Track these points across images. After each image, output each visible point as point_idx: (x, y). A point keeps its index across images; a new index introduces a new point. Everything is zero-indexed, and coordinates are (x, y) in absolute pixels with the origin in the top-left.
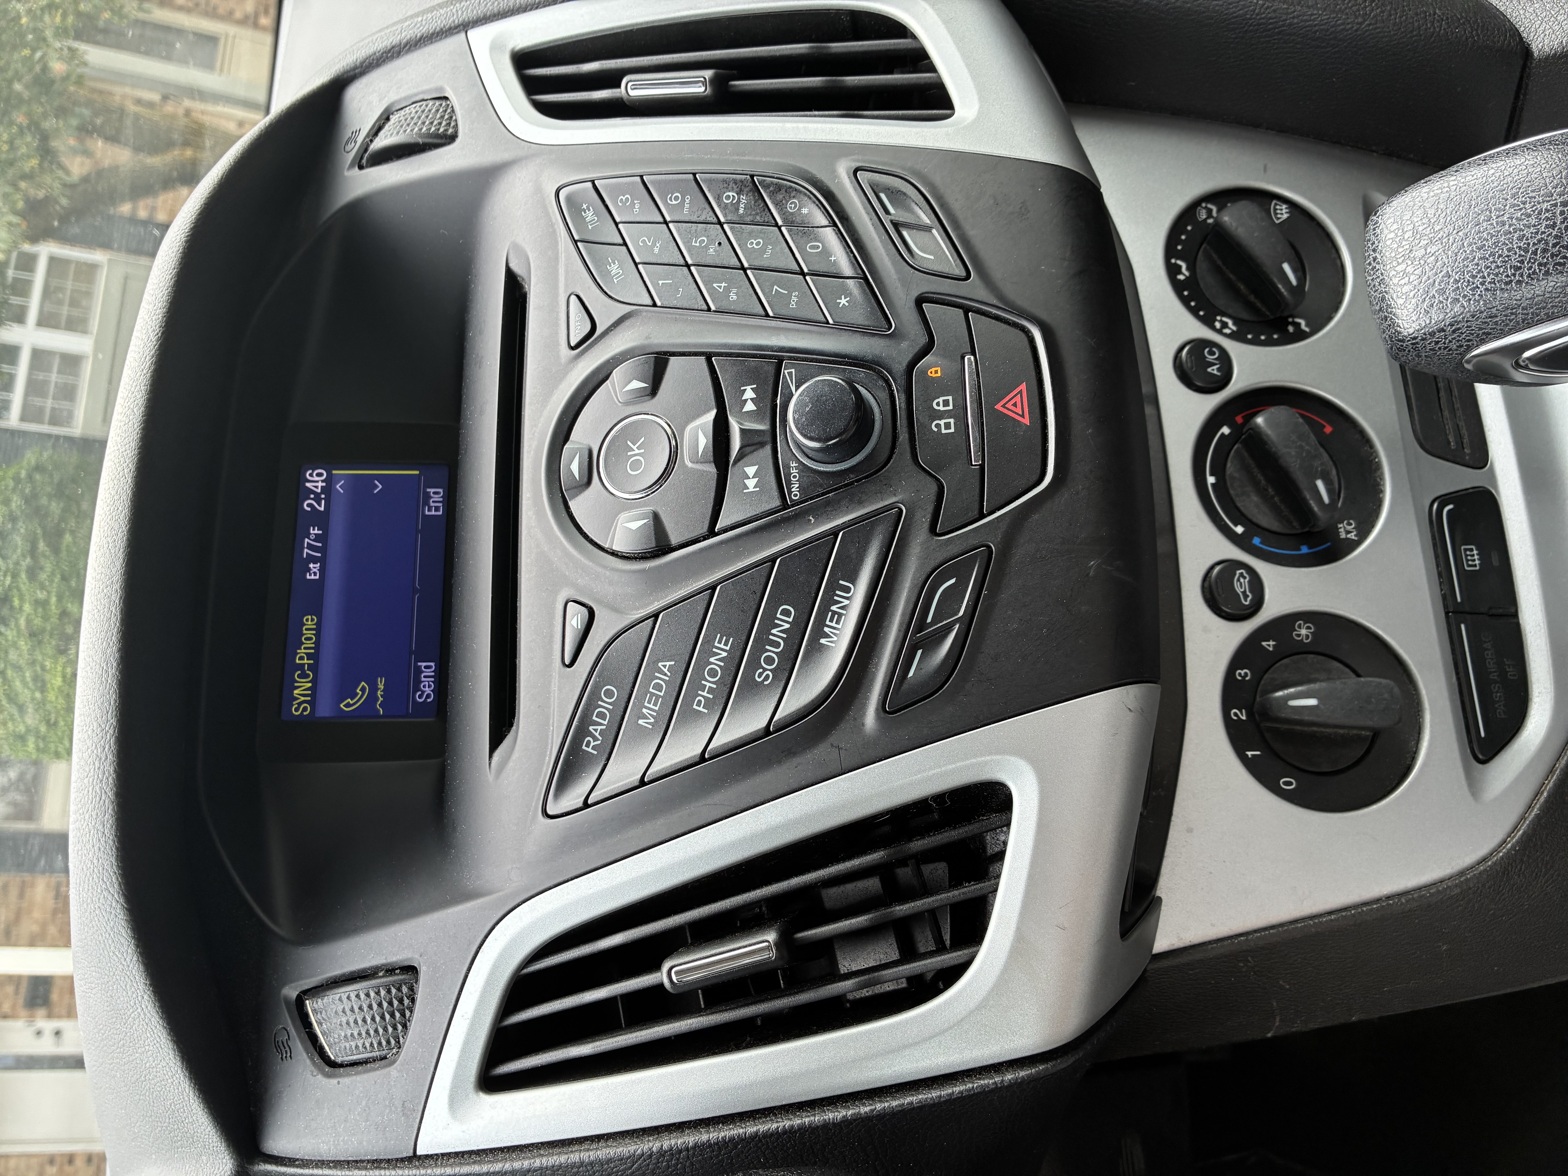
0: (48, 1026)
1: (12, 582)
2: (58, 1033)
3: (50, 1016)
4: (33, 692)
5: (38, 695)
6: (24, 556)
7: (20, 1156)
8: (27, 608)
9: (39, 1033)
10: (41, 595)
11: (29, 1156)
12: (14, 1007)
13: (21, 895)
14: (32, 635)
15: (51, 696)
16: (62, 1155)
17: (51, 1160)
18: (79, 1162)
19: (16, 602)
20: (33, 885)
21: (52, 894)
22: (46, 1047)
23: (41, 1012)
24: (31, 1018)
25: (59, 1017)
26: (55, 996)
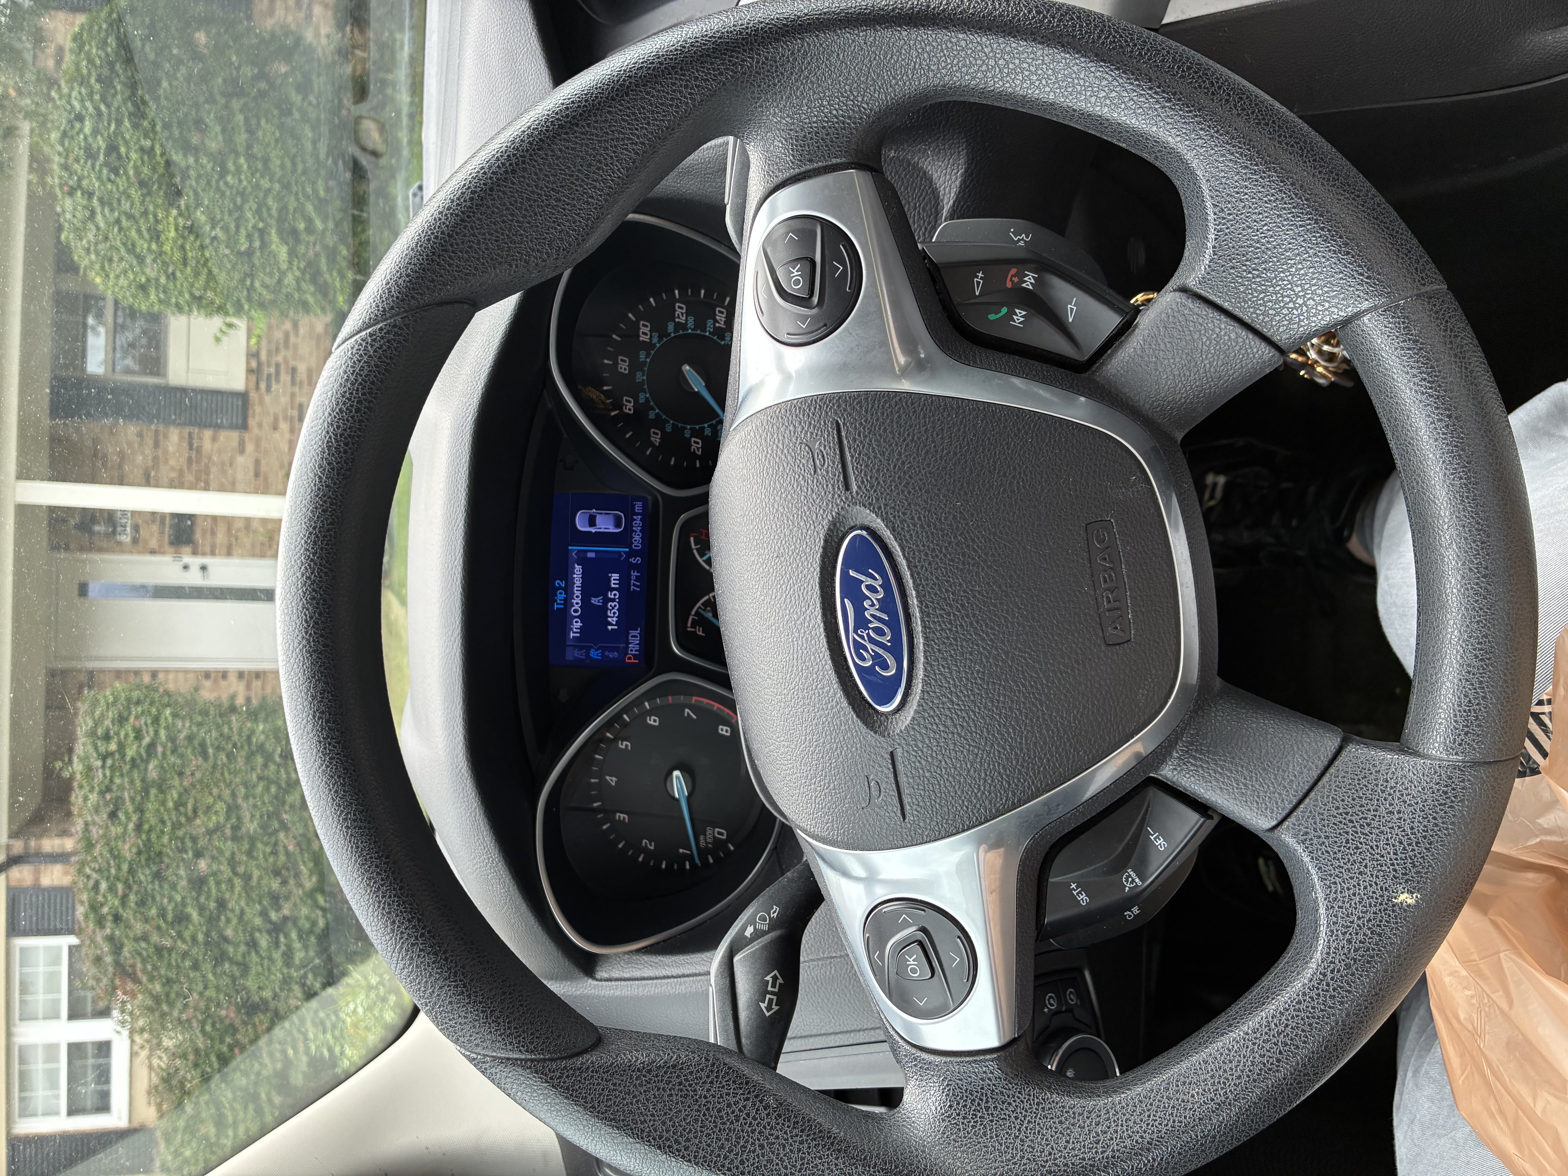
0: (195, 562)
1: (116, 128)
2: (204, 568)
3: (195, 553)
4: (150, 243)
5: (154, 246)
6: (125, 102)
7: (177, 671)
8: (134, 156)
9: (186, 567)
10: (147, 143)
11: (186, 671)
12: (160, 546)
13: (156, 445)
14: (142, 184)
15: (167, 248)
16: (217, 672)
17: (207, 675)
18: (233, 678)
19: (123, 150)
20: (165, 436)
21: (185, 444)
22: (194, 579)
23: (188, 549)
24: (177, 555)
25: (204, 554)
26: (198, 536)
